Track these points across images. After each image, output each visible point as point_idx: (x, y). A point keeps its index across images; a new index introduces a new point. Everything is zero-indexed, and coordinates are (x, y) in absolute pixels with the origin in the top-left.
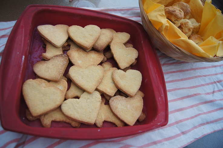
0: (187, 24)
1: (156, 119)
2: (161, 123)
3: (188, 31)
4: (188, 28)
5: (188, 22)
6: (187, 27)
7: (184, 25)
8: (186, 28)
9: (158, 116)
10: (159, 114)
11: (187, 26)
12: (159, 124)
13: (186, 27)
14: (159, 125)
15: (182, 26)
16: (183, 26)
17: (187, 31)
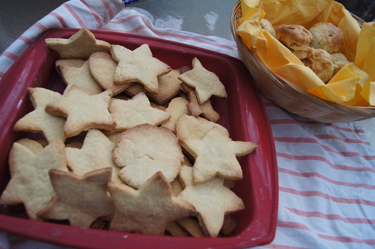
0: (320, 56)
1: (248, 230)
2: (259, 238)
3: (322, 68)
4: (322, 62)
5: (321, 52)
6: (320, 60)
7: (314, 57)
8: (317, 62)
9: (253, 223)
10: (256, 221)
11: (319, 58)
12: (253, 239)
13: (318, 60)
14: (254, 241)
15: (311, 59)
16: (313, 59)
17: (319, 67)
